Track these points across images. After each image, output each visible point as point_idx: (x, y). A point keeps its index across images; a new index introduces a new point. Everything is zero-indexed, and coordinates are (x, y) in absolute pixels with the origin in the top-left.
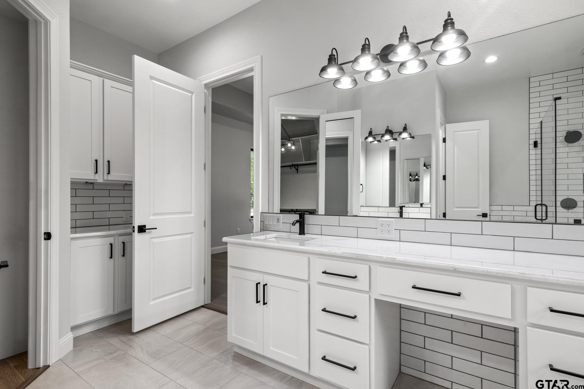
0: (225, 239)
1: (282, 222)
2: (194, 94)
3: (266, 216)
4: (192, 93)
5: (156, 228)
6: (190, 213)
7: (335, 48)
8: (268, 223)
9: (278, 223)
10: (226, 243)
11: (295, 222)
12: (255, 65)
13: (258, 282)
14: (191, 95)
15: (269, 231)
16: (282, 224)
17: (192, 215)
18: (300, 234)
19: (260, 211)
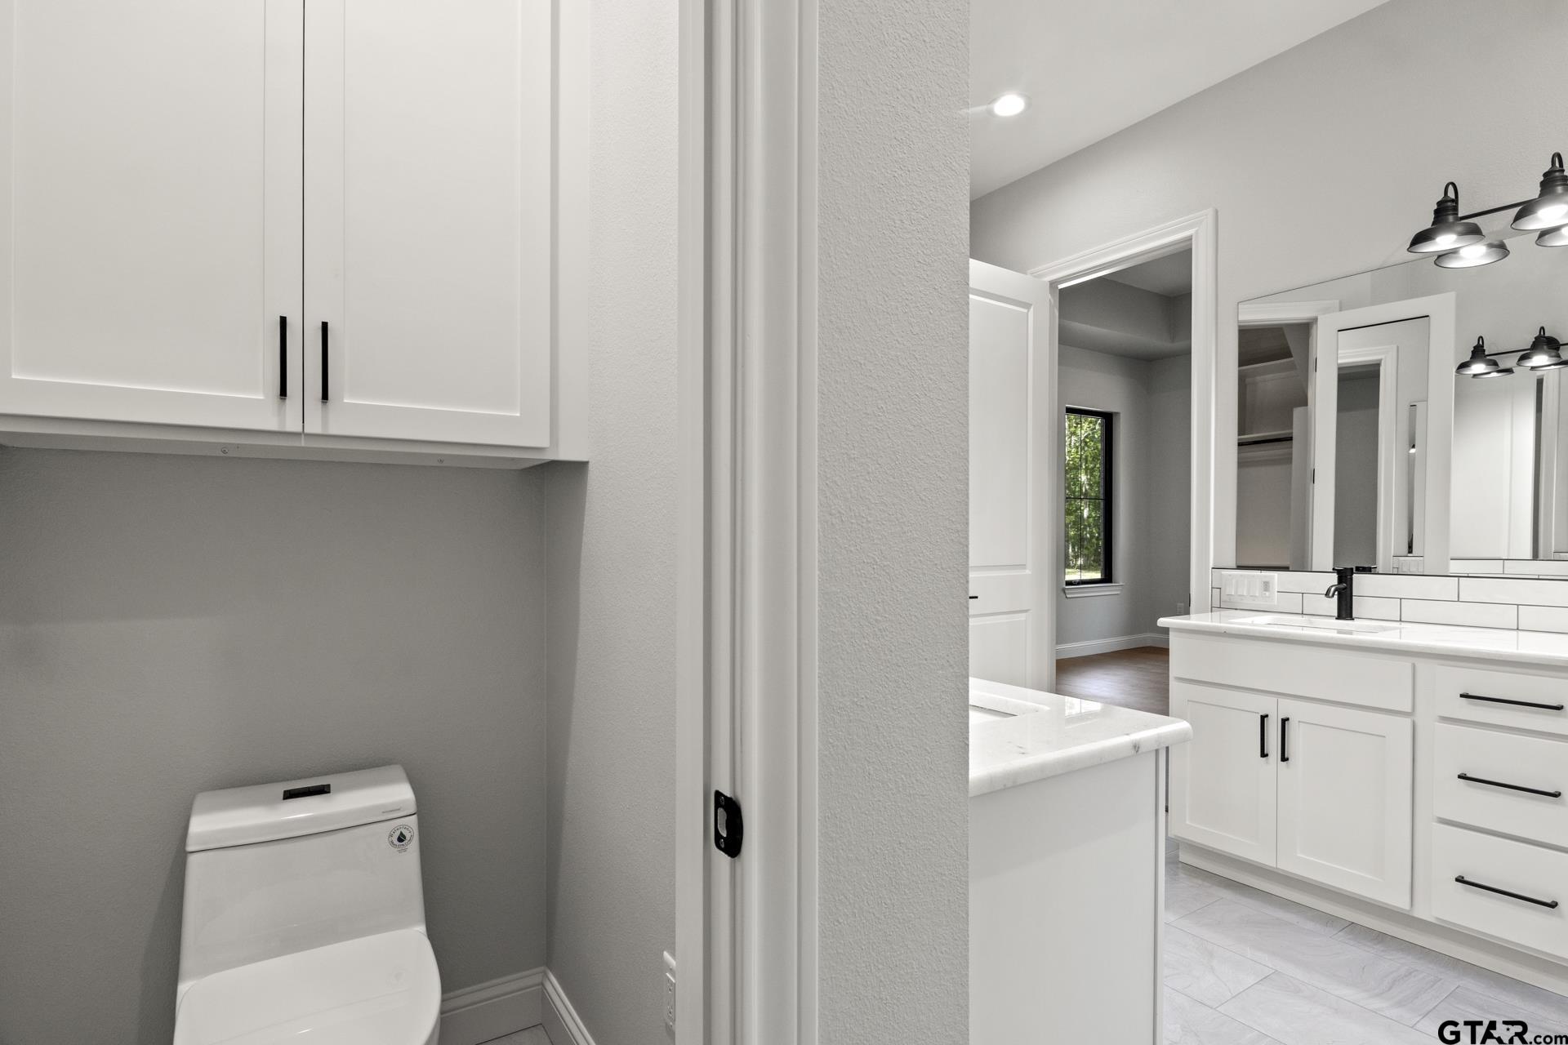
0: (1163, 622)
1: (1276, 590)
2: (1032, 309)
3: (1230, 575)
4: (1027, 306)
5: (977, 597)
6: (1023, 566)
7: (1453, 181)
8: (1236, 592)
9: (1267, 593)
10: (1166, 631)
11: (1333, 589)
12: (1197, 232)
13: (1263, 714)
14: (1026, 311)
15: (1236, 609)
16: (1276, 593)
17: (1028, 572)
18: (1339, 617)
19: (1211, 565)
